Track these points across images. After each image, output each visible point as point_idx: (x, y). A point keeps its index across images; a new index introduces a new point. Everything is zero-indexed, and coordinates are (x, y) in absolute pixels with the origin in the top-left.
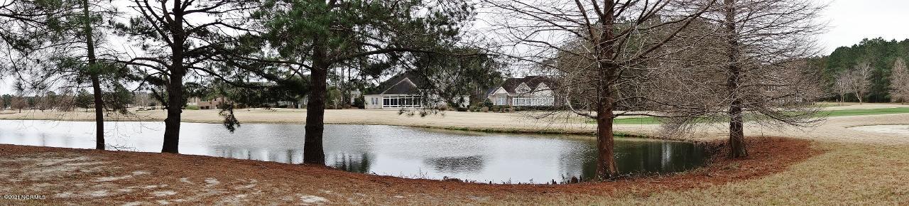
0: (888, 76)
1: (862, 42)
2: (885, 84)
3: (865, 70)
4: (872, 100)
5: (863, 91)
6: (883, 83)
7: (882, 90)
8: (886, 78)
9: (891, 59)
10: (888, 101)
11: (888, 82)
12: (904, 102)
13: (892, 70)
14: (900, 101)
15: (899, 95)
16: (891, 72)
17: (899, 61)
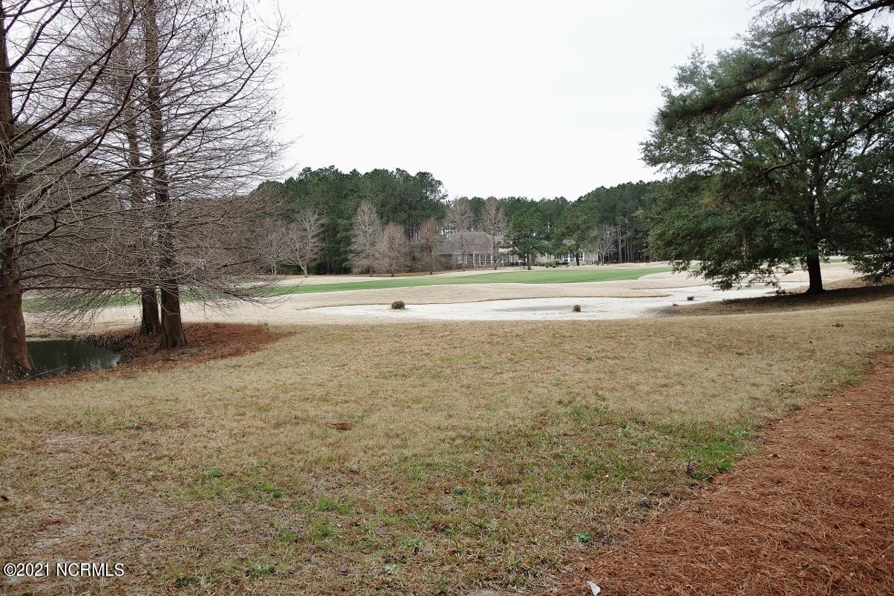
0: (347, 230)
1: (301, 174)
2: (342, 244)
3: (311, 223)
4: (321, 269)
5: (309, 256)
6: (338, 242)
7: (337, 252)
8: (344, 234)
9: (350, 203)
10: (347, 271)
11: (348, 242)
12: (374, 272)
13: (353, 220)
14: (368, 271)
15: (365, 263)
16: (351, 225)
17: (365, 206)
